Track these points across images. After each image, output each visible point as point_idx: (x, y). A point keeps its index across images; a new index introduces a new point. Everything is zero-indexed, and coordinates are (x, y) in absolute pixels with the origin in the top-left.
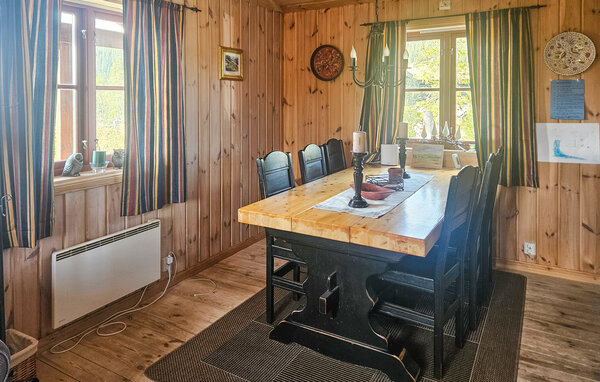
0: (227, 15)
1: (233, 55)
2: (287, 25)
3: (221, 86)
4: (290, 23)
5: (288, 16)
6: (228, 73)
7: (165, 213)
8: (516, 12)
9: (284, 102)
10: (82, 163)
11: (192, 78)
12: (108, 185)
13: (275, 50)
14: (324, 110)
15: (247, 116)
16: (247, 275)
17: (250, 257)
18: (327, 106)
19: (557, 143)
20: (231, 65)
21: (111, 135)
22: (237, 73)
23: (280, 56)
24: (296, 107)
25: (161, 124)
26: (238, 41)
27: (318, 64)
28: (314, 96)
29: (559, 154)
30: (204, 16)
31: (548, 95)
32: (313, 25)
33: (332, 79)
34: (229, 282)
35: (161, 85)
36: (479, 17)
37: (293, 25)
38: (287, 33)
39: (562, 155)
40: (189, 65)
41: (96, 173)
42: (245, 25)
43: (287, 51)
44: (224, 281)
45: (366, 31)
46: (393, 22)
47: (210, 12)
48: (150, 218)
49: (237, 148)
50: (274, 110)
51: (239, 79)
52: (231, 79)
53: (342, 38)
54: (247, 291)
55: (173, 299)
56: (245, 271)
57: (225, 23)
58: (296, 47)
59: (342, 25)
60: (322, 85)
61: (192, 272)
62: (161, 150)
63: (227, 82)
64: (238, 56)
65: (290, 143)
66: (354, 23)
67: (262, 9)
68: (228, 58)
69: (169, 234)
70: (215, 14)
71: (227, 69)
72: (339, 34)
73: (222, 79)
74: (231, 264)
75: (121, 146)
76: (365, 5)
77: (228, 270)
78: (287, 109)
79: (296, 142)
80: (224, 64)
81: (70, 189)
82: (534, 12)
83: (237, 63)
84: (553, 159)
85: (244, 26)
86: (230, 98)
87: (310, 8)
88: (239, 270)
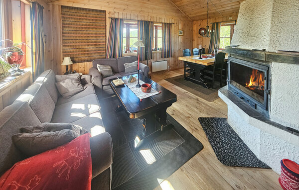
0: (180, 24)
3: (179, 37)
5: (194, 22)
6: (180, 35)
7: (168, 59)
9: (193, 40)
10: (156, 49)
11: (173, 34)
12: (159, 53)
15: (184, 43)
18: (203, 41)
20: (181, 33)
21: (160, 45)
23: (192, 30)
24: (196, 41)
25: (167, 44)
26: (182, 28)
28: (200, 39)
30: (175, 25)
32: (200, 23)
35: (167, 37)
38: (194, 25)
40: (172, 34)
41: (158, 51)
43: (194, 29)
48: (166, 59)
50: (191, 42)
51: (182, 36)
55: (169, 73)
58: (196, 28)
59: (206, 23)
60: (201, 36)
61: (173, 70)
62: (167, 48)
64: (182, 31)
67: (188, 21)
69: (169, 62)
70: (178, 24)
75: (161, 47)
76: (212, 19)
78: (194, 41)
80: (179, 33)
81: (155, 53)
85: (184, 25)
86: (180, 39)
87: (199, 20)
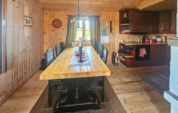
0: (26, 6)
1: (28, 19)
2: (45, 13)
3: (23, 28)
4: (46, 13)
6: (26, 24)
8: (97, 16)
9: (44, 33)
13: (42, 19)
14: (56, 35)
16: (35, 88)
17: (35, 80)
18: (57, 34)
19: (103, 40)
20: (28, 22)
22: (30, 24)
23: (43, 21)
24: (48, 34)
26: (30, 15)
27: (55, 24)
28: (53, 32)
29: (103, 42)
30: (17, 3)
31: (101, 31)
32: (53, 14)
33: (58, 27)
34: (28, 94)
36: (91, 17)
37: (47, 14)
39: (104, 42)
42: (33, 10)
43: (45, 20)
44: (26, 94)
45: (67, 17)
46: (74, 16)
47: (19, 3)
49: (29, 47)
50: (41, 35)
51: (30, 26)
52: (27, 26)
53: (61, 18)
54: (37, 95)
56: (34, 87)
57: (25, 8)
58: (48, 19)
59: (61, 15)
60: (56, 29)
61: (9, 97)
63: (26, 27)
64: (30, 19)
65: (46, 44)
66: (64, 15)
67: (38, 8)
68: (26, 19)
70: (22, 5)
71: (26, 23)
72: (60, 17)
73: (24, 26)
74: (28, 85)
76: (67, 11)
77: (27, 89)
78: (45, 35)
79: (48, 43)
80: (25, 21)
82: (99, 17)
83: (30, 21)
84: (102, 43)
86: (27, 32)
87: (52, 10)
88: (31, 87)
